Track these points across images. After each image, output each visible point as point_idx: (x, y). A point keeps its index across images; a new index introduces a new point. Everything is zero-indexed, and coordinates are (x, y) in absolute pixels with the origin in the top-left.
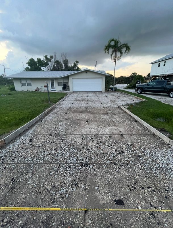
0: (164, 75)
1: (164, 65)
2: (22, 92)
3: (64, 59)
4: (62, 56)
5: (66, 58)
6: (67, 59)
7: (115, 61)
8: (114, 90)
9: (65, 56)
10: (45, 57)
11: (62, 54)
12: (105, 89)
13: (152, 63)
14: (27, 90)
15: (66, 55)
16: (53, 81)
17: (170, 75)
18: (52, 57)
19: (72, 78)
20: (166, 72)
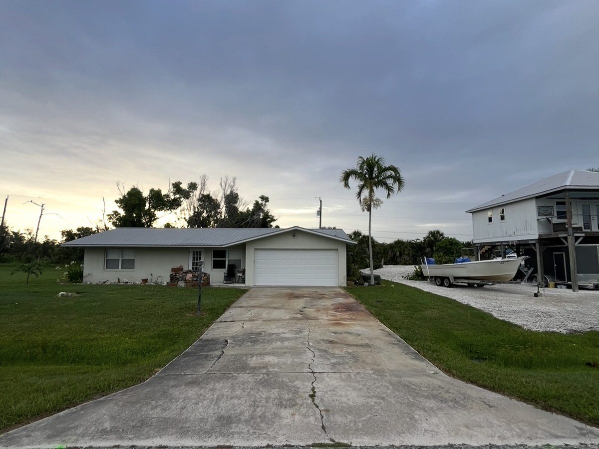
0: (508, 242)
1: (503, 218)
2: (103, 286)
3: (228, 192)
4: (223, 184)
5: (235, 188)
6: (235, 192)
7: (369, 210)
8: (373, 282)
9: (232, 184)
10: (173, 184)
11: (224, 179)
12: (347, 280)
13: (474, 212)
14: (117, 281)
15: (234, 183)
16: (200, 255)
17: (521, 243)
18: (193, 186)
19: (255, 249)
20: (510, 236)
